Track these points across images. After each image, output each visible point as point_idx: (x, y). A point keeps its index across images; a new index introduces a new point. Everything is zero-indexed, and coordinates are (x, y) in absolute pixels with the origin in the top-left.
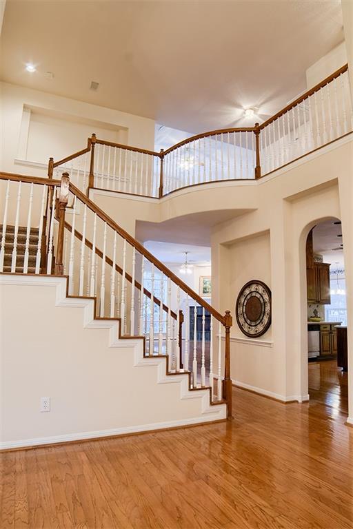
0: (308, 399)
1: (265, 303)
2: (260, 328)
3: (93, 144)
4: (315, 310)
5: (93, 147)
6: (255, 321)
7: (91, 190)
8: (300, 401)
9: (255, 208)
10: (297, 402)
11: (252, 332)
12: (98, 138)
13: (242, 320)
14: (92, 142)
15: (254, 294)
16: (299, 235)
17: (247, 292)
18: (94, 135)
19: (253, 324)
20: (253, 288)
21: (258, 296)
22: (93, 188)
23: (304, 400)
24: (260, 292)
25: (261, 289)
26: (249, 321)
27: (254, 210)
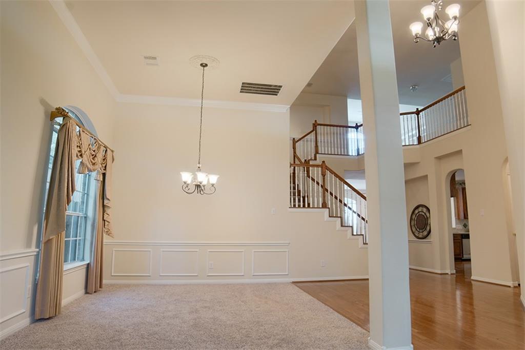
0: (455, 273)
1: (427, 218)
2: (425, 233)
3: (316, 126)
4: (465, 224)
5: (316, 129)
6: (422, 229)
7: (317, 155)
8: (449, 273)
9: (418, 161)
10: (448, 274)
11: (420, 236)
12: (318, 122)
13: (414, 229)
14: (315, 125)
15: (420, 213)
16: (445, 177)
17: (416, 212)
18: (316, 121)
19: (421, 231)
20: (420, 209)
21: (423, 214)
22: (318, 153)
23: (452, 273)
24: (425, 212)
25: (425, 210)
26: (418, 230)
27: (418, 163)
